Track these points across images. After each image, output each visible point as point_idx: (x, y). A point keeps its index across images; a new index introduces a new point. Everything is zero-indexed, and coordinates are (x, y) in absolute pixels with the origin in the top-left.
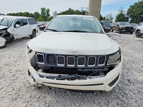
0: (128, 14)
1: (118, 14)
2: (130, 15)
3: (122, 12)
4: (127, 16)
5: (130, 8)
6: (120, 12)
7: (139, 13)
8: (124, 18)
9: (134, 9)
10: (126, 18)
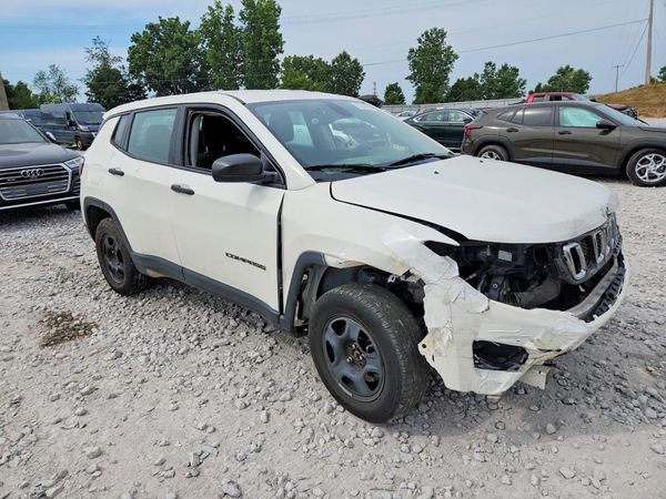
0: (134, 71)
1: (92, 69)
2: (143, 73)
3: (105, 59)
4: (135, 82)
5: (134, 43)
6: (98, 63)
7: (179, 70)
8: (123, 89)
9: (150, 48)
10: (133, 87)
